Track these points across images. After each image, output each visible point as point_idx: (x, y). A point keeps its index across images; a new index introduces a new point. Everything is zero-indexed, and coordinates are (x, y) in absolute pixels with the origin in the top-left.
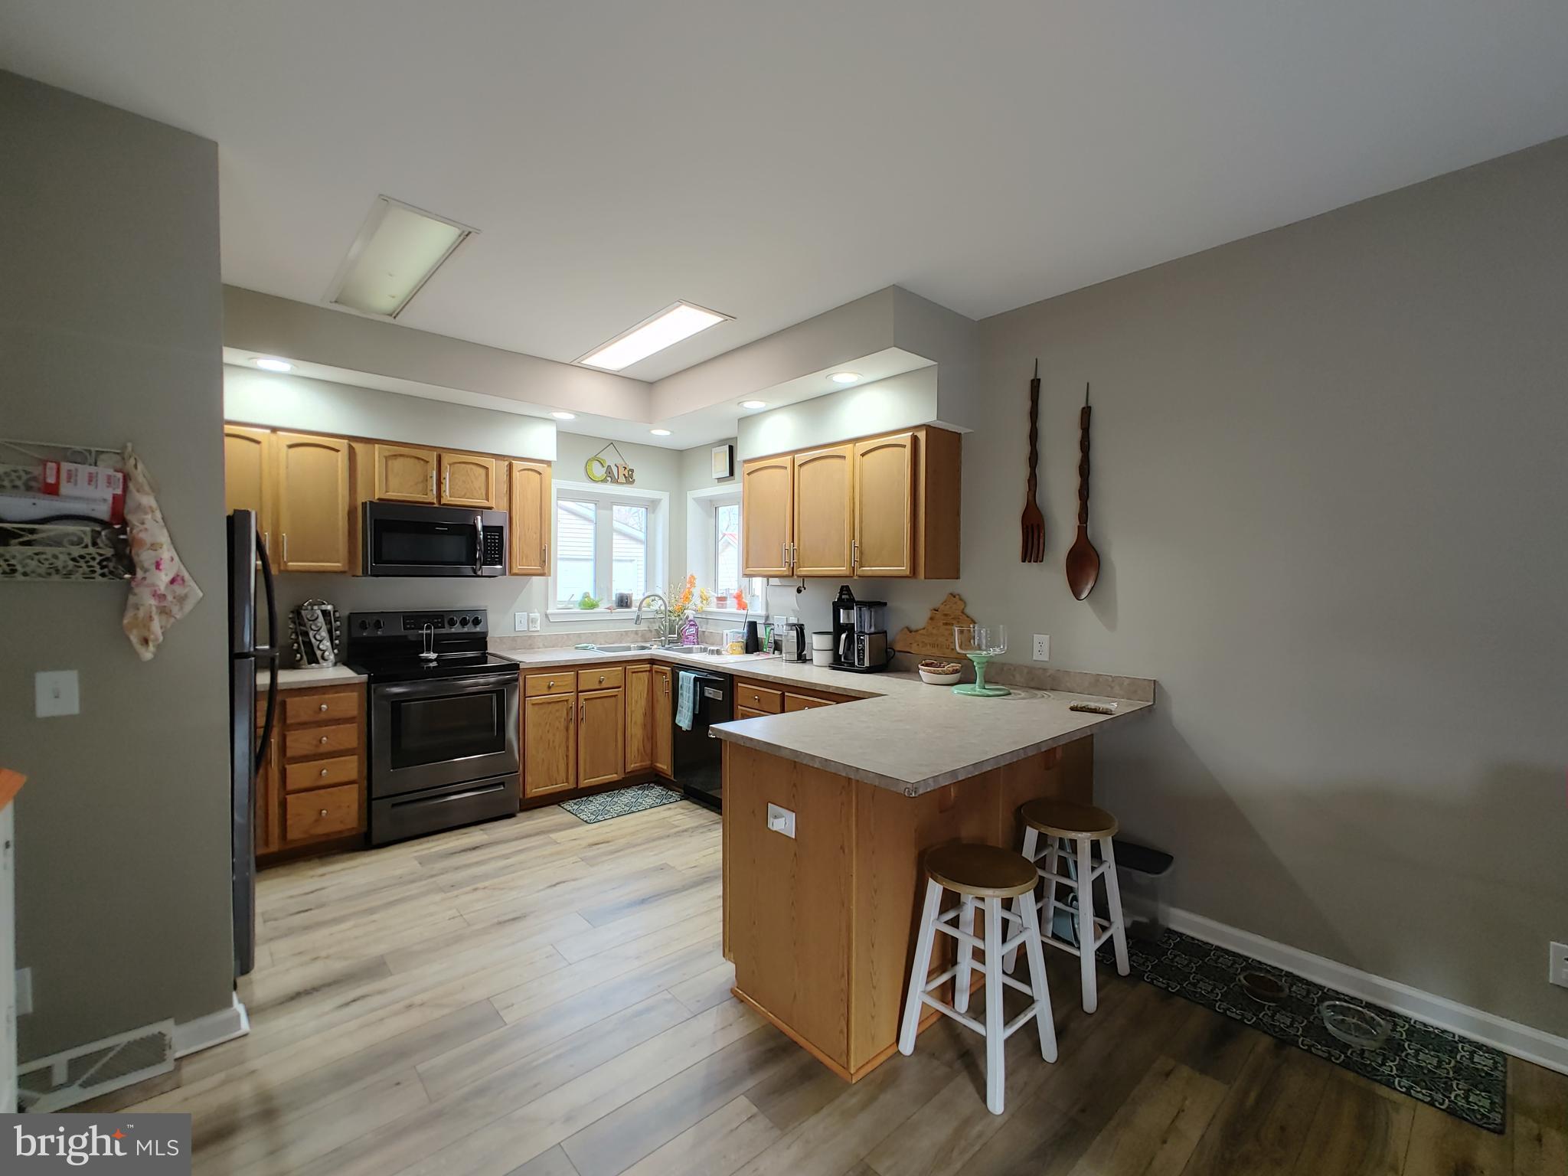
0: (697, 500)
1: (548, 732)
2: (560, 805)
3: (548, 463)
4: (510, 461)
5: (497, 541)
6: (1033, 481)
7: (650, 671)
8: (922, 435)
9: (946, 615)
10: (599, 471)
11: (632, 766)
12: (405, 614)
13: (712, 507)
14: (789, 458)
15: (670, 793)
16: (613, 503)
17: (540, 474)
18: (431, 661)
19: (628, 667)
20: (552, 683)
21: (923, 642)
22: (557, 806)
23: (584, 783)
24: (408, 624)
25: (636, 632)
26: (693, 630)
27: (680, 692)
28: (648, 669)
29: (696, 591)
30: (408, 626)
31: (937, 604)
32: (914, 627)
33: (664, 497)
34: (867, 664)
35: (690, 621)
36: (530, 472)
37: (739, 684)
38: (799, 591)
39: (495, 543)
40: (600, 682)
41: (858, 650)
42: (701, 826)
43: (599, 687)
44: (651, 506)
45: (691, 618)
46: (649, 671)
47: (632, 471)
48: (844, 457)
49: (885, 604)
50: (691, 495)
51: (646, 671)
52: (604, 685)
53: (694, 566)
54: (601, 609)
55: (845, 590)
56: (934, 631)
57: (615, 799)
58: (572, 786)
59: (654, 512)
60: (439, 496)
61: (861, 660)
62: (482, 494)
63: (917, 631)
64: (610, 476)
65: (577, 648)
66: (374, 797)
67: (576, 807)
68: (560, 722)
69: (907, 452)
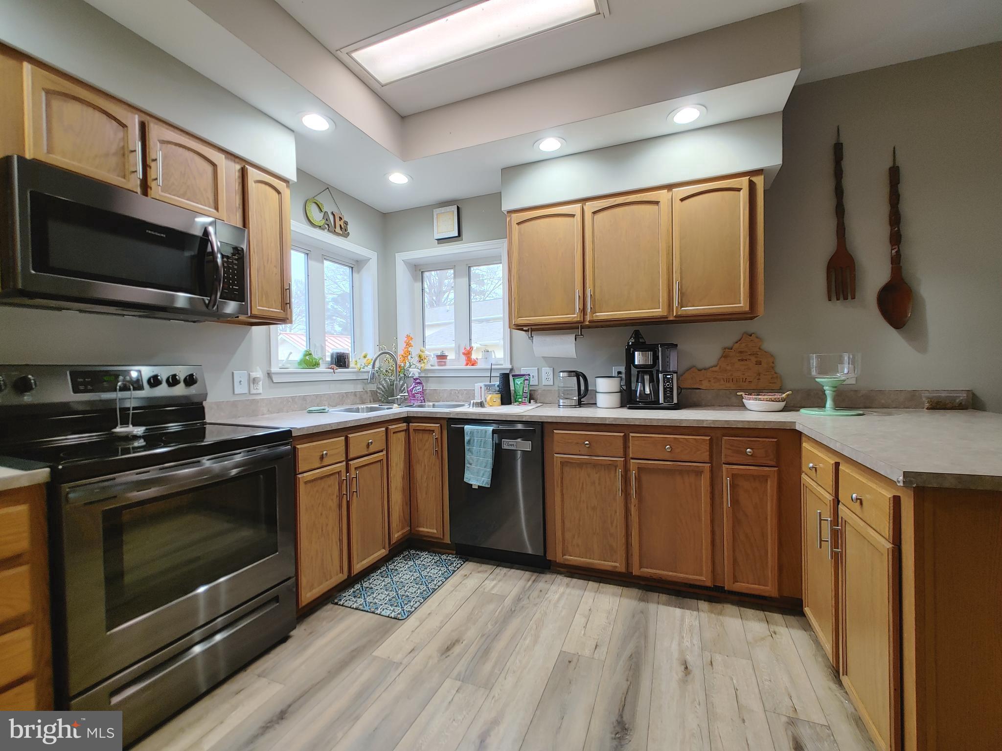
0: (407, 263)
1: (321, 514)
2: (336, 604)
3: (286, 181)
4: (244, 166)
5: (236, 267)
6: (841, 231)
7: (407, 430)
8: (759, 181)
9: (741, 352)
10: (317, 217)
11: (396, 536)
12: (73, 369)
13: (418, 270)
14: (579, 205)
15: (444, 557)
16: (325, 257)
17: (279, 192)
18: (136, 437)
19: (390, 427)
20: (325, 452)
21: (715, 378)
23: (358, 567)
24: (81, 384)
25: (355, 394)
26: (419, 388)
27: (467, 447)
28: (405, 428)
29: (415, 351)
30: (82, 388)
31: (729, 344)
32: (700, 366)
33: (372, 255)
35: (415, 379)
36: (267, 187)
37: (555, 431)
38: (576, 339)
39: (234, 269)
40: (368, 445)
41: (665, 389)
42: (524, 591)
43: (367, 453)
44: (355, 265)
45: (417, 376)
46: (405, 430)
47: (346, 223)
48: (657, 203)
49: (676, 345)
50: (401, 258)
51: (403, 431)
52: (372, 449)
53: (404, 329)
54: (322, 368)
55: (636, 334)
56: (729, 368)
57: (395, 579)
58: (344, 576)
59: (359, 272)
61: (668, 401)
62: (208, 198)
63: (705, 369)
65: (310, 412)
67: (361, 601)
68: (332, 500)
69: (744, 195)
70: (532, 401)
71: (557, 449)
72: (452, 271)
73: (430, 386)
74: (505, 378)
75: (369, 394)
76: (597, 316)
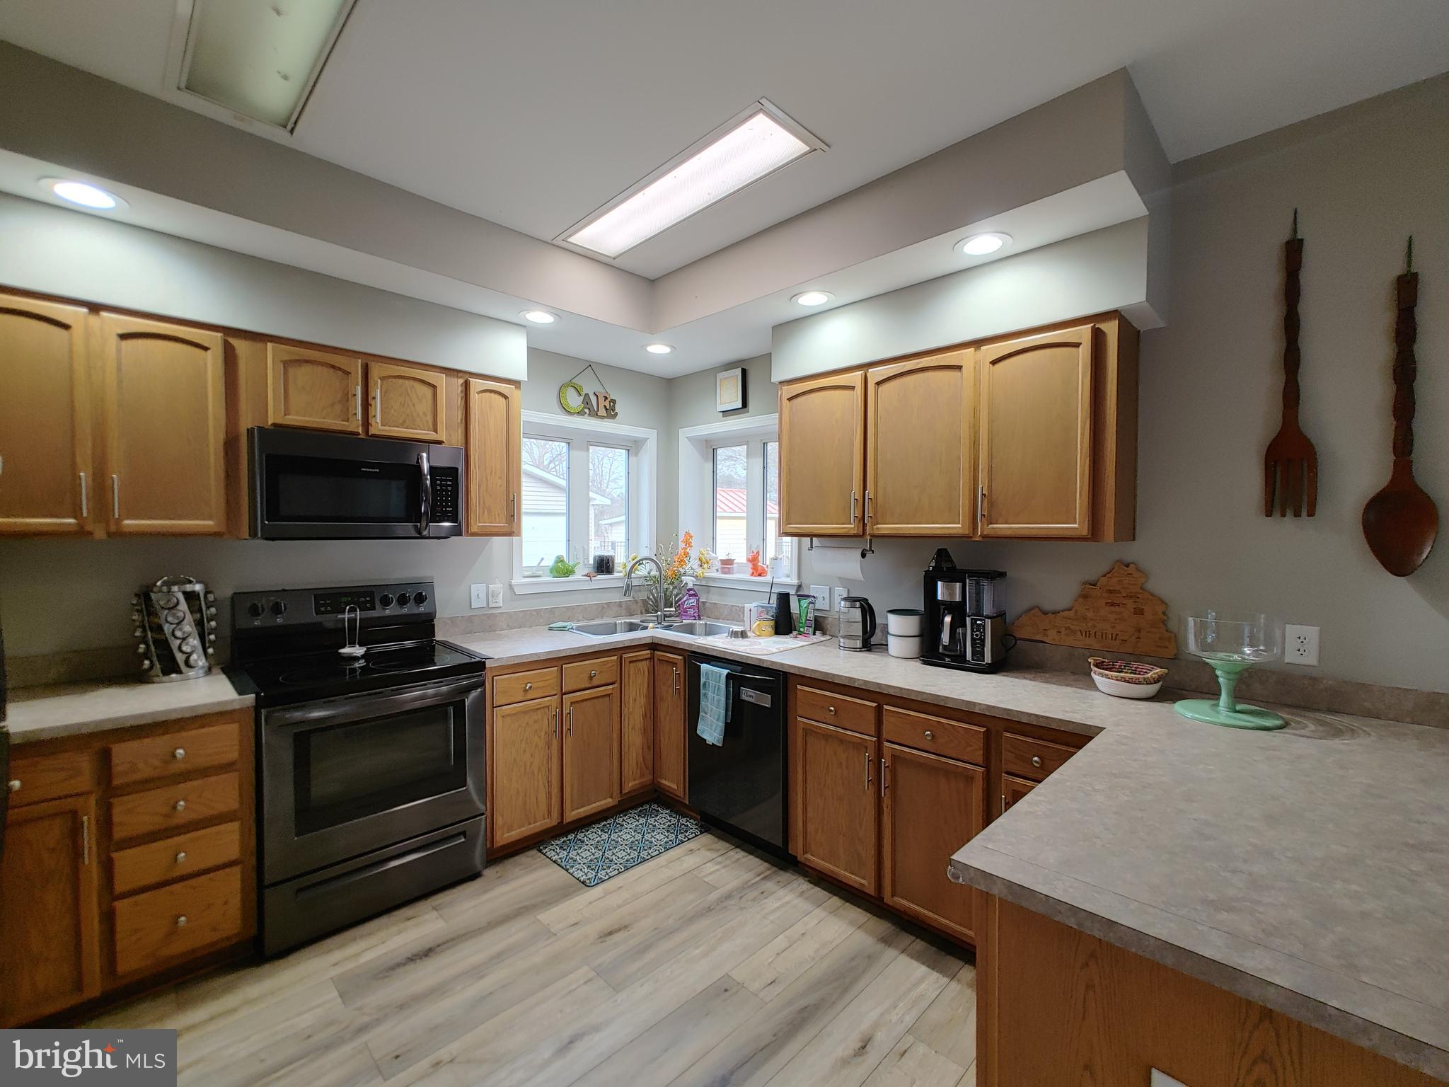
0: (693, 440)
1: (525, 751)
2: (540, 851)
3: (517, 383)
4: (466, 378)
5: (450, 488)
7: (652, 658)
8: (1111, 329)
9: (1111, 592)
10: (574, 401)
11: (630, 785)
12: (316, 592)
13: (710, 448)
14: (860, 373)
15: (683, 821)
16: (590, 443)
17: (506, 397)
18: (356, 659)
19: (624, 656)
20: (529, 685)
21: (1068, 628)
22: (534, 852)
23: (572, 815)
24: (323, 605)
25: (620, 604)
26: (693, 601)
27: (702, 691)
28: (649, 656)
29: (694, 553)
30: (323, 609)
31: (1092, 576)
32: (1047, 606)
33: (651, 436)
34: (988, 658)
35: (689, 590)
36: (493, 395)
37: (799, 687)
38: (863, 555)
39: (447, 491)
40: (591, 678)
41: (973, 639)
42: (746, 886)
43: (590, 686)
44: (633, 447)
45: (690, 586)
46: (650, 659)
47: (614, 402)
48: (959, 368)
49: (1002, 575)
50: (688, 434)
51: (646, 659)
52: (595, 682)
53: (687, 521)
54: (578, 576)
55: (942, 555)
56: (1090, 614)
57: (614, 836)
58: (554, 821)
59: (636, 455)
60: (366, 423)
61: (978, 654)
62: (427, 422)
63: (1054, 613)
64: (588, 409)
65: (551, 629)
66: (266, 882)
67: (563, 854)
68: (540, 737)
69: (1084, 353)
70: (817, 632)
71: (800, 711)
72: (745, 447)
73: (714, 599)
74: (784, 599)
75: (640, 604)
76: (877, 528)
